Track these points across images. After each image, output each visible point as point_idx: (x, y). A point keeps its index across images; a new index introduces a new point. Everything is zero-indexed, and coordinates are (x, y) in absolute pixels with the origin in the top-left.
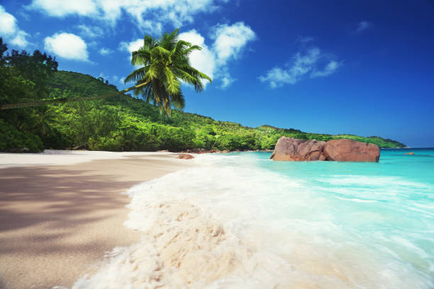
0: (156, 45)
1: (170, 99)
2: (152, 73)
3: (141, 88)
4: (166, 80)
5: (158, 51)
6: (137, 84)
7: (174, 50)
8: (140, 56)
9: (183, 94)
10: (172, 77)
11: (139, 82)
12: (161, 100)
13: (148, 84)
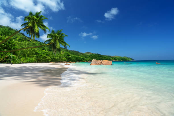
0: (33, 16)
1: (35, 34)
2: (30, 25)
3: (26, 29)
4: (35, 28)
5: (34, 17)
6: (25, 28)
7: (39, 18)
8: (27, 18)
9: (40, 33)
10: (37, 27)
11: (26, 27)
12: (32, 34)
13: (29, 28)
